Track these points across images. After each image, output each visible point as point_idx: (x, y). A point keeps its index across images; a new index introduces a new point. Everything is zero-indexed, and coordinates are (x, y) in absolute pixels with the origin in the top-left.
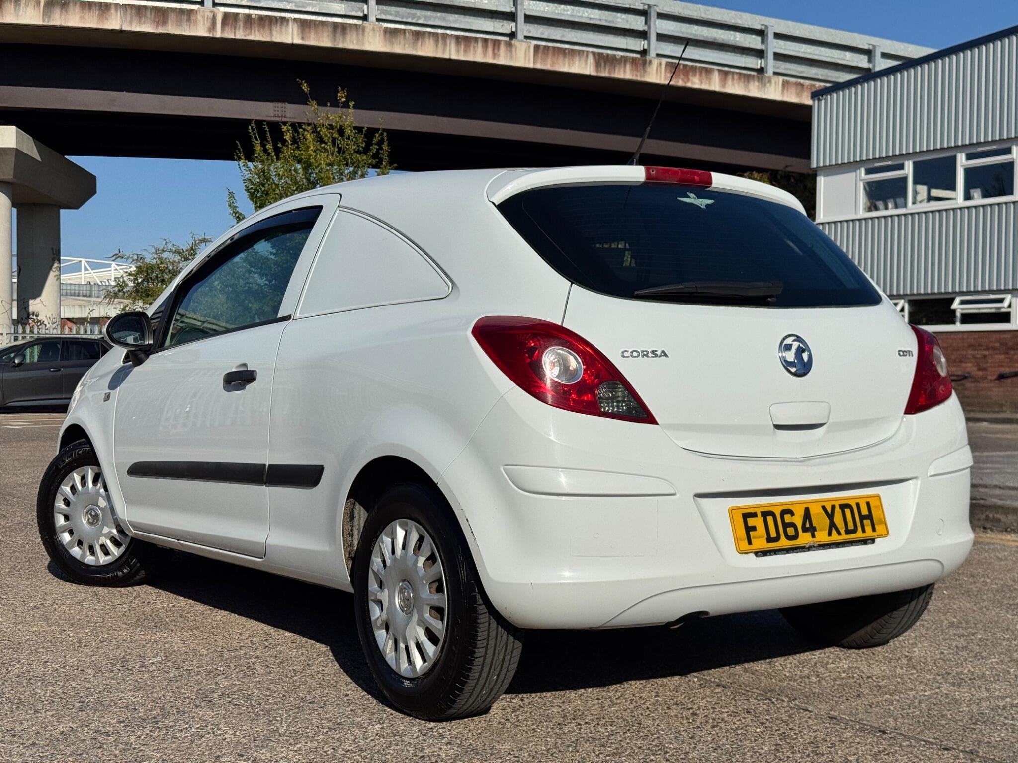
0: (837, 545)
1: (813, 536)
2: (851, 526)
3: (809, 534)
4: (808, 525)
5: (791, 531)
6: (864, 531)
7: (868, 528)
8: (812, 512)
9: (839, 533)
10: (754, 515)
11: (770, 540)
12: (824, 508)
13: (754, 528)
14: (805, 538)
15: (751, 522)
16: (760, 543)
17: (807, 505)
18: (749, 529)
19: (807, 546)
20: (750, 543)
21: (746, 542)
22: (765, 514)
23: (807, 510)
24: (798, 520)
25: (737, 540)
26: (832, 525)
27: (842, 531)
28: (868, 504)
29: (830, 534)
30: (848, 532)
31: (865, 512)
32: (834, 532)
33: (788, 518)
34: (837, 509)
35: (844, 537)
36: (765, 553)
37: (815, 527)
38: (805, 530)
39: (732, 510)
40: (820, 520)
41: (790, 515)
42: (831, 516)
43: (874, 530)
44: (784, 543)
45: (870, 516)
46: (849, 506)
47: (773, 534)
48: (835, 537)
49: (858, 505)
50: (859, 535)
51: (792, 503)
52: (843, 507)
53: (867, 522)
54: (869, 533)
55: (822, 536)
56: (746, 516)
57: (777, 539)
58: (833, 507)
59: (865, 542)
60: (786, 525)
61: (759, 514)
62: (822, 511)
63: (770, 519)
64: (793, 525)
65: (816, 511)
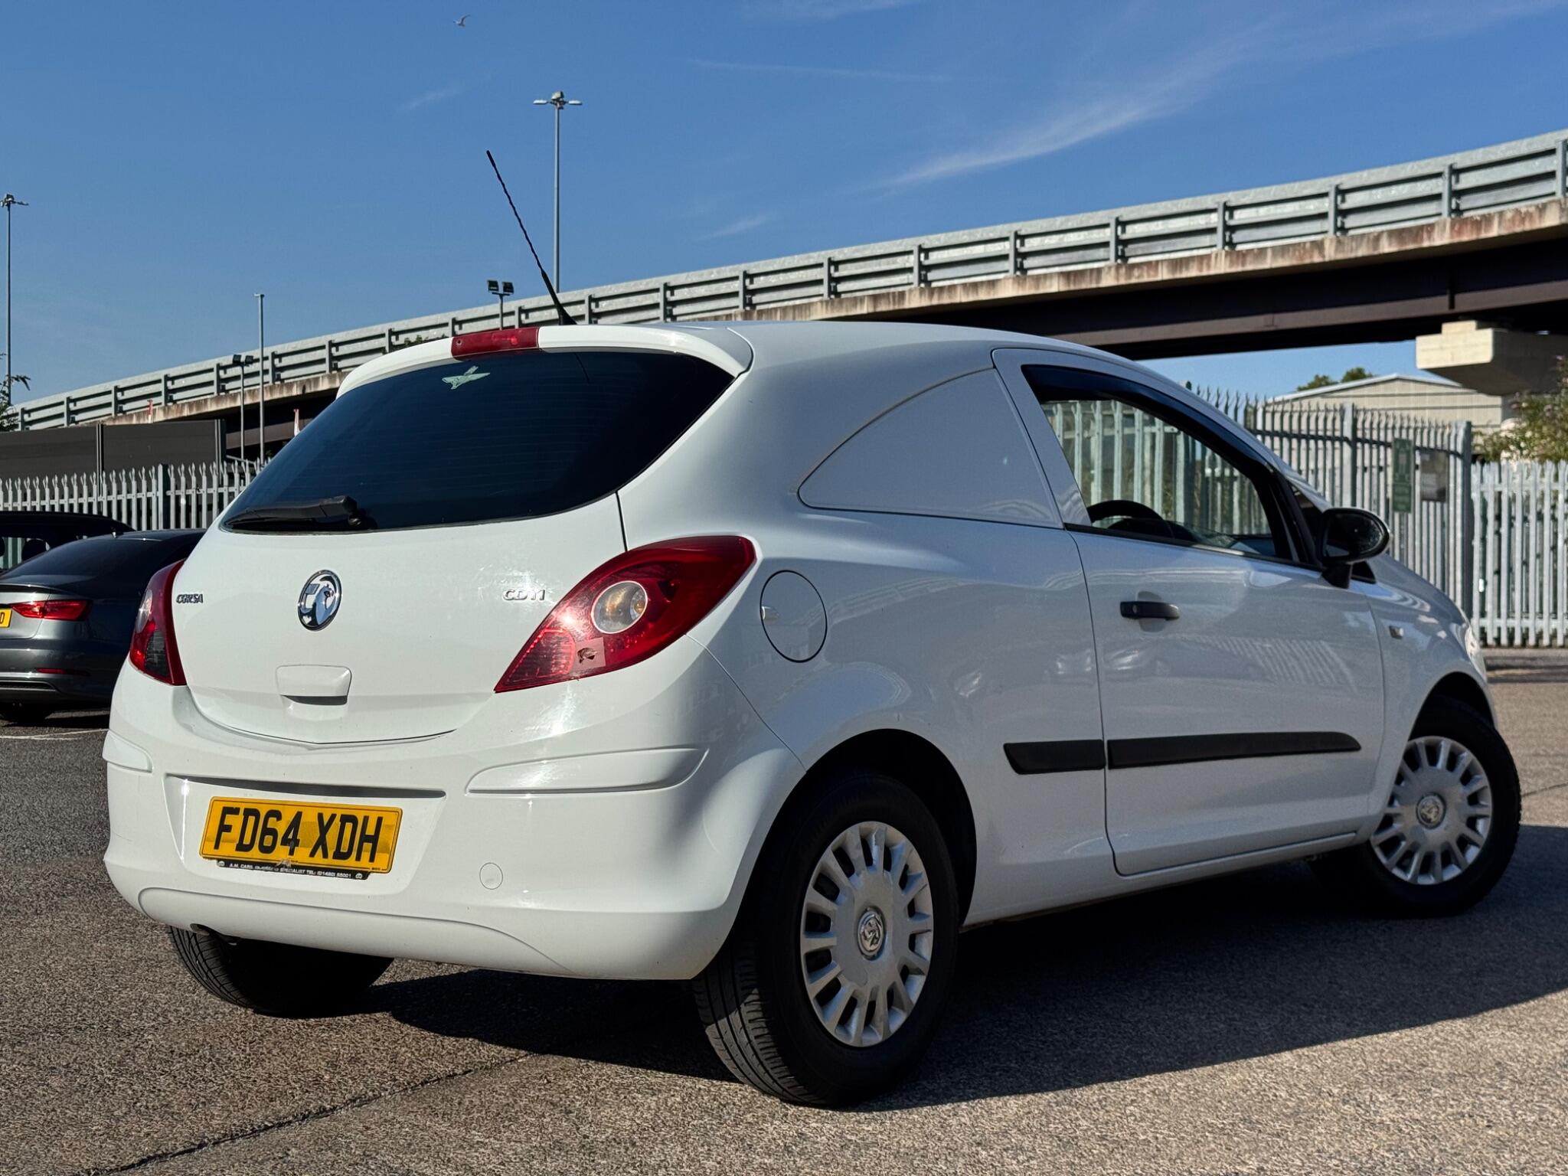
0: (316, 870)
1: (291, 853)
2: (344, 849)
3: (288, 848)
4: (290, 837)
5: (268, 840)
6: (358, 858)
7: (366, 855)
8: (303, 819)
9: (325, 855)
10: (235, 811)
11: (241, 847)
12: (320, 816)
13: (228, 829)
14: (281, 854)
15: (230, 819)
16: (228, 849)
17: (300, 809)
18: (224, 828)
19: (279, 864)
20: (217, 846)
21: (214, 844)
22: (249, 812)
23: (299, 815)
24: (281, 827)
25: (205, 839)
26: (321, 842)
27: (331, 853)
28: (380, 820)
29: (312, 854)
30: (338, 855)
31: (370, 831)
32: (320, 851)
33: (272, 823)
34: (337, 821)
35: (331, 861)
36: (228, 863)
37: (299, 840)
38: (285, 841)
39: (215, 800)
40: (309, 832)
41: (275, 819)
42: (324, 829)
43: (372, 859)
44: (255, 854)
45: (374, 839)
46: (353, 819)
47: (247, 841)
48: (318, 859)
49: (366, 819)
50: (351, 862)
51: (284, 804)
52: (345, 819)
53: (368, 846)
54: (365, 863)
55: (302, 855)
56: (227, 811)
57: (248, 848)
58: (333, 816)
59: (352, 874)
60: (267, 831)
61: (242, 812)
62: (316, 820)
63: (252, 819)
64: (273, 832)
65: (309, 819)
